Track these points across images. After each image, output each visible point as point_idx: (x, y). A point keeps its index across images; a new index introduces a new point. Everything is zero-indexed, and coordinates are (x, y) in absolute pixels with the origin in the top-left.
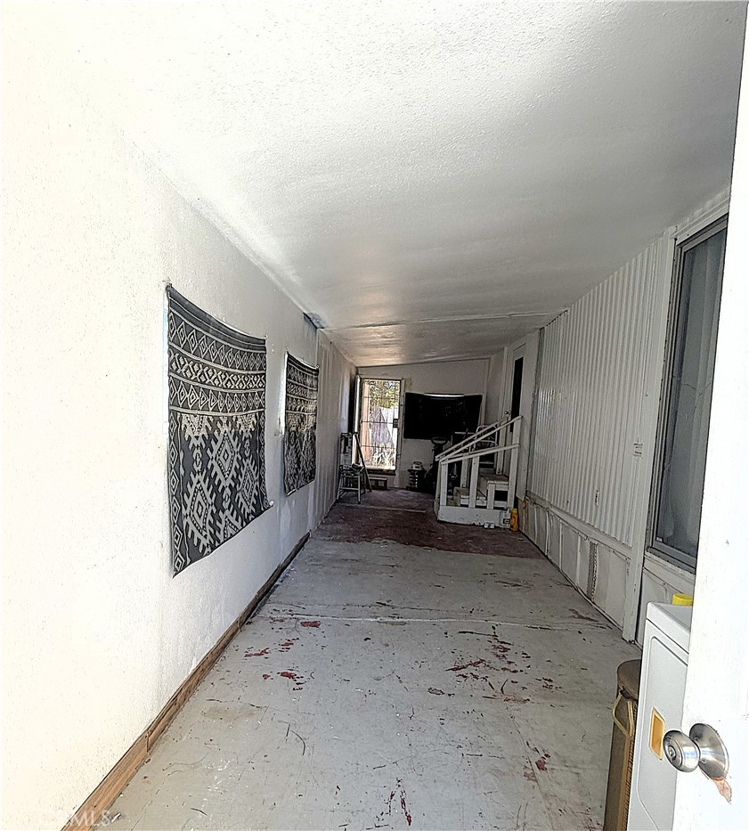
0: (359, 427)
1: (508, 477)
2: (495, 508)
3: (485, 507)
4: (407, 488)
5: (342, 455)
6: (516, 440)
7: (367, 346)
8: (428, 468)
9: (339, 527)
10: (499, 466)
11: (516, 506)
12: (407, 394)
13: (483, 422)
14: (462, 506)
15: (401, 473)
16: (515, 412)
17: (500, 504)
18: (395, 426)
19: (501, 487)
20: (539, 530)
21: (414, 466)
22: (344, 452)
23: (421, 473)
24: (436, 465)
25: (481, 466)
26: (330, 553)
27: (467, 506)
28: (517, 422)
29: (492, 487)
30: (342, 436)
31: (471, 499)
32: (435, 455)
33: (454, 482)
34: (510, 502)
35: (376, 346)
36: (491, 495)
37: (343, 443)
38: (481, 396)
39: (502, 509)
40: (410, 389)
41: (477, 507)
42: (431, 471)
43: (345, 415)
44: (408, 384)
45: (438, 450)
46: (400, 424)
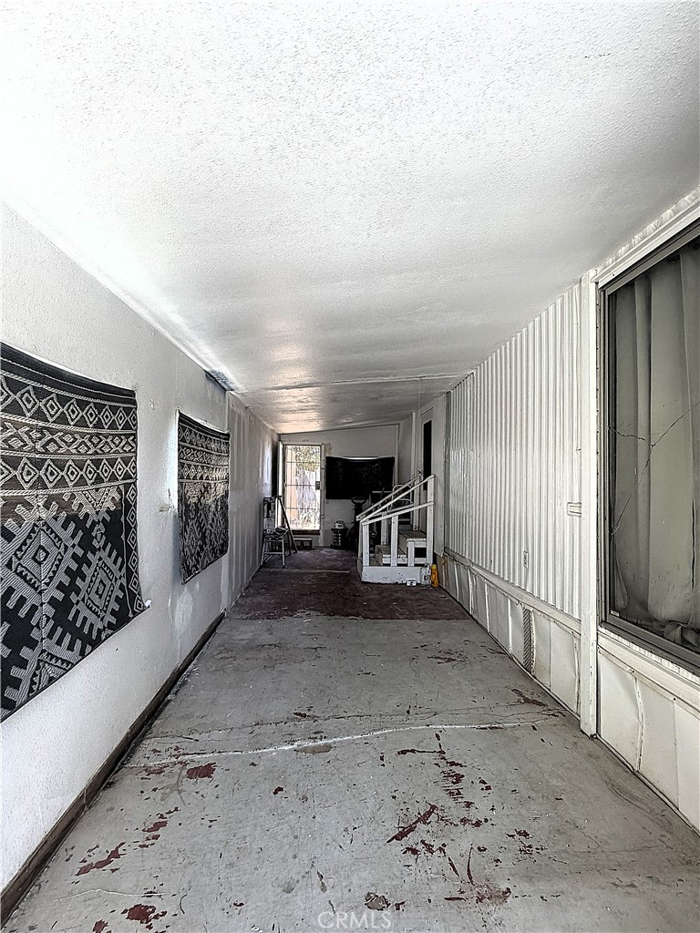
0: (284, 490)
1: (426, 534)
2: (416, 565)
3: (406, 565)
4: (331, 547)
5: (265, 519)
6: (430, 498)
7: (284, 411)
8: (350, 526)
9: (260, 599)
10: (415, 522)
11: (435, 562)
12: (327, 458)
13: (396, 482)
14: (385, 565)
15: (325, 532)
16: (427, 472)
17: (421, 561)
18: (318, 488)
19: (420, 543)
20: (460, 588)
21: (337, 525)
22: (268, 517)
23: (344, 531)
24: (357, 524)
25: (400, 523)
26: (246, 637)
27: (389, 565)
28: (430, 480)
29: (412, 544)
30: (264, 500)
31: (392, 558)
32: (356, 514)
33: (375, 540)
34: (429, 559)
35: (293, 412)
36: (412, 552)
37: (266, 507)
38: (394, 458)
39: (422, 565)
40: (330, 453)
41: (399, 565)
42: (352, 528)
43: (268, 479)
44: (327, 448)
45: (358, 510)
46: (322, 486)
